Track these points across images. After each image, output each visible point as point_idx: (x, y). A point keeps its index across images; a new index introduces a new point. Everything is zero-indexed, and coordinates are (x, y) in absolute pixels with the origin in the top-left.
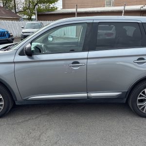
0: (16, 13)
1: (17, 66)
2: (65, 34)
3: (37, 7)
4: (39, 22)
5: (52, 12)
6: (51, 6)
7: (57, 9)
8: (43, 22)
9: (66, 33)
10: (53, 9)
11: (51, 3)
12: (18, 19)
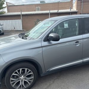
5: (3, 15)
9: (15, 27)
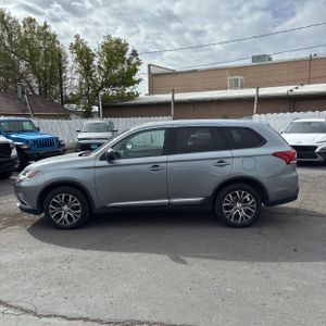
0: (63, 104)
1: (98, 170)
2: (152, 141)
3: (101, 93)
4: (106, 121)
6: (128, 90)
7: (138, 95)
8: (112, 120)
10: (132, 96)
11: (128, 85)
12: (66, 115)
